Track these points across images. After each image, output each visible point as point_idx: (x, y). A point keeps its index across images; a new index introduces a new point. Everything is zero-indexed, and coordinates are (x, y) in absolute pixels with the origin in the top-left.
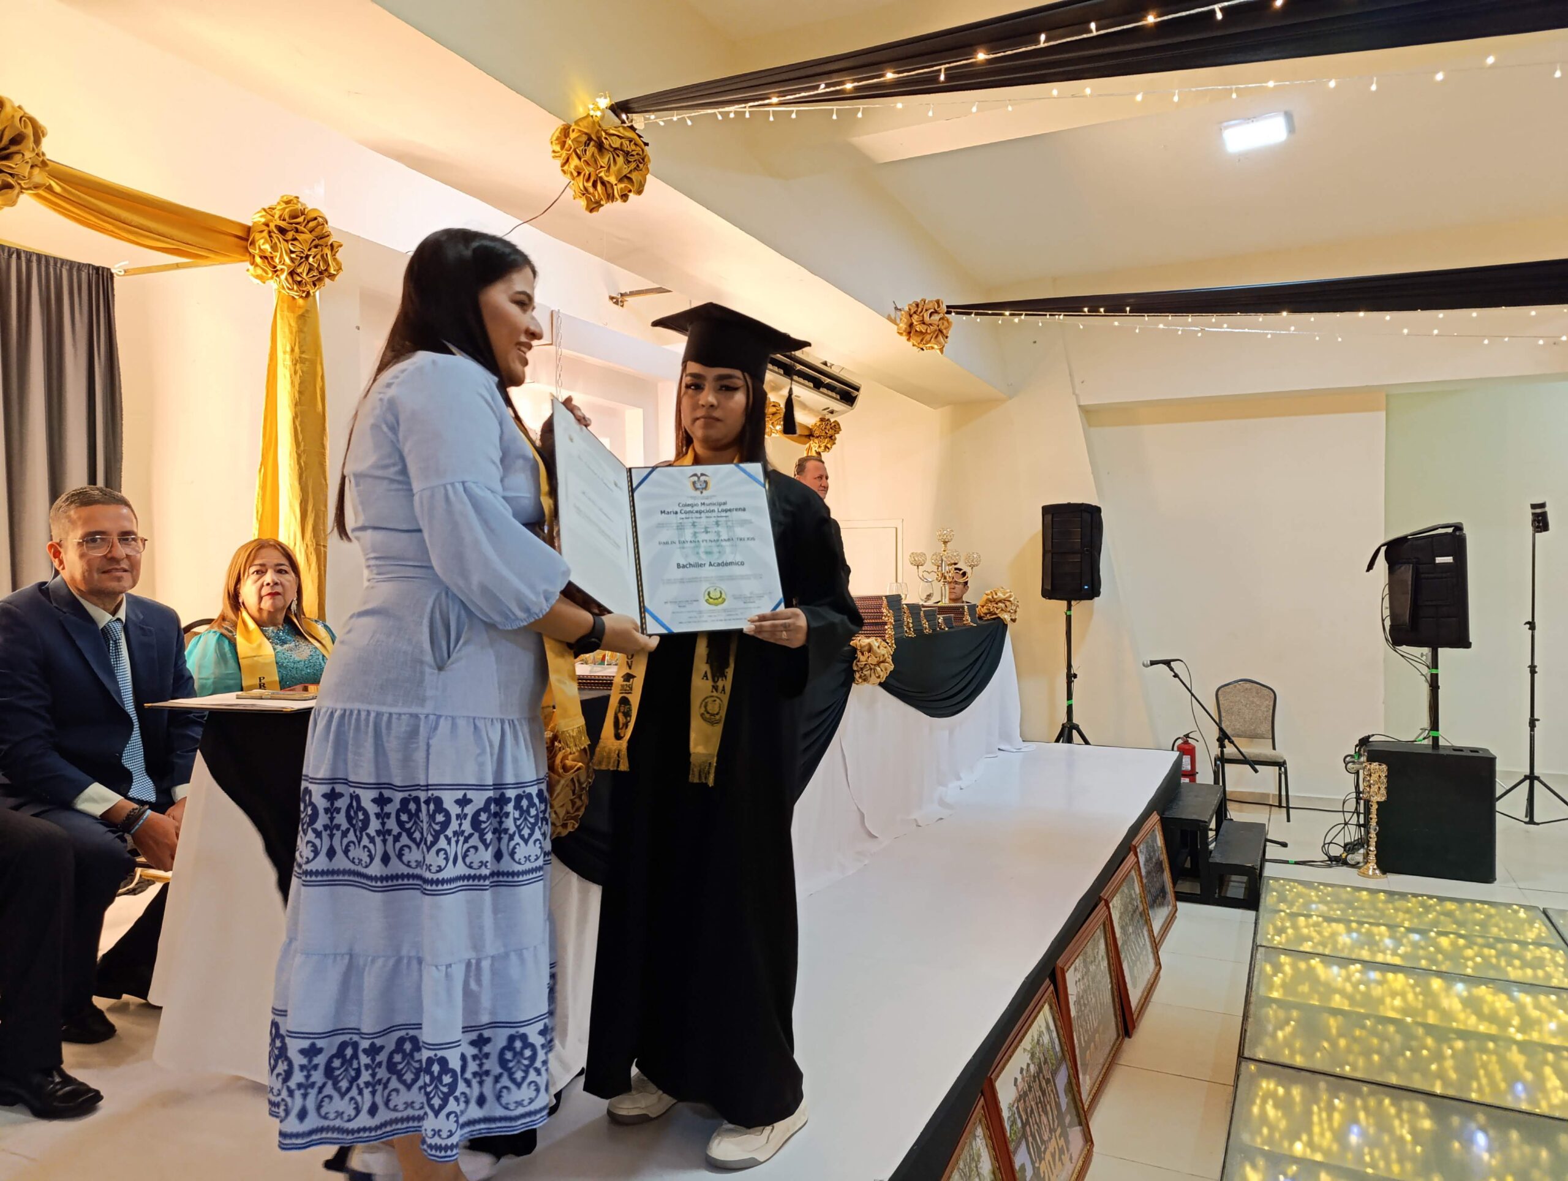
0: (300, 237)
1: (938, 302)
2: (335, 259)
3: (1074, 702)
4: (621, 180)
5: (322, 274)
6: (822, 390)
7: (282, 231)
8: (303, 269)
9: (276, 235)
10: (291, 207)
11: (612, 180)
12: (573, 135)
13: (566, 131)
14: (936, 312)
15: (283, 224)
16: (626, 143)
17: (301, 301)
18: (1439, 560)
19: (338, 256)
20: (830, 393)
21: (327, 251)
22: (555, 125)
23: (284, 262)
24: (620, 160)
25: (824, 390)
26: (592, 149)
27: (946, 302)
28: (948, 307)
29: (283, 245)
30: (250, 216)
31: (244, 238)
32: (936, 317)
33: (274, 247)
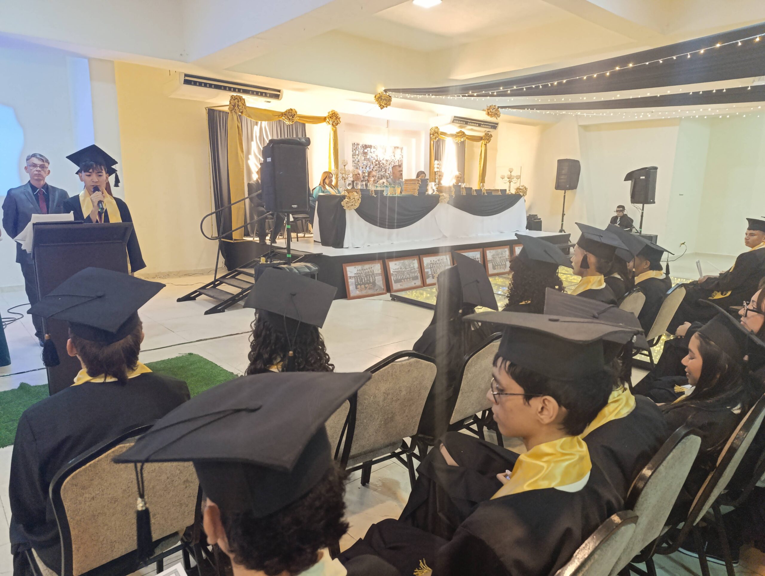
0: (333, 118)
1: (495, 106)
2: (339, 121)
3: (564, 223)
4: (385, 104)
5: (337, 124)
6: (482, 126)
7: (331, 117)
8: (334, 123)
9: (330, 118)
10: (332, 113)
11: (383, 105)
12: (377, 97)
13: (375, 97)
14: (495, 109)
15: (331, 116)
16: (386, 98)
17: (334, 128)
18: (641, 178)
19: (341, 120)
20: (486, 126)
21: (338, 120)
22: (374, 96)
23: (331, 122)
24: (385, 101)
25: (484, 126)
26: (380, 99)
27: (497, 105)
28: (498, 107)
29: (330, 120)
30: (326, 115)
31: (324, 119)
32: (494, 110)
33: (329, 120)
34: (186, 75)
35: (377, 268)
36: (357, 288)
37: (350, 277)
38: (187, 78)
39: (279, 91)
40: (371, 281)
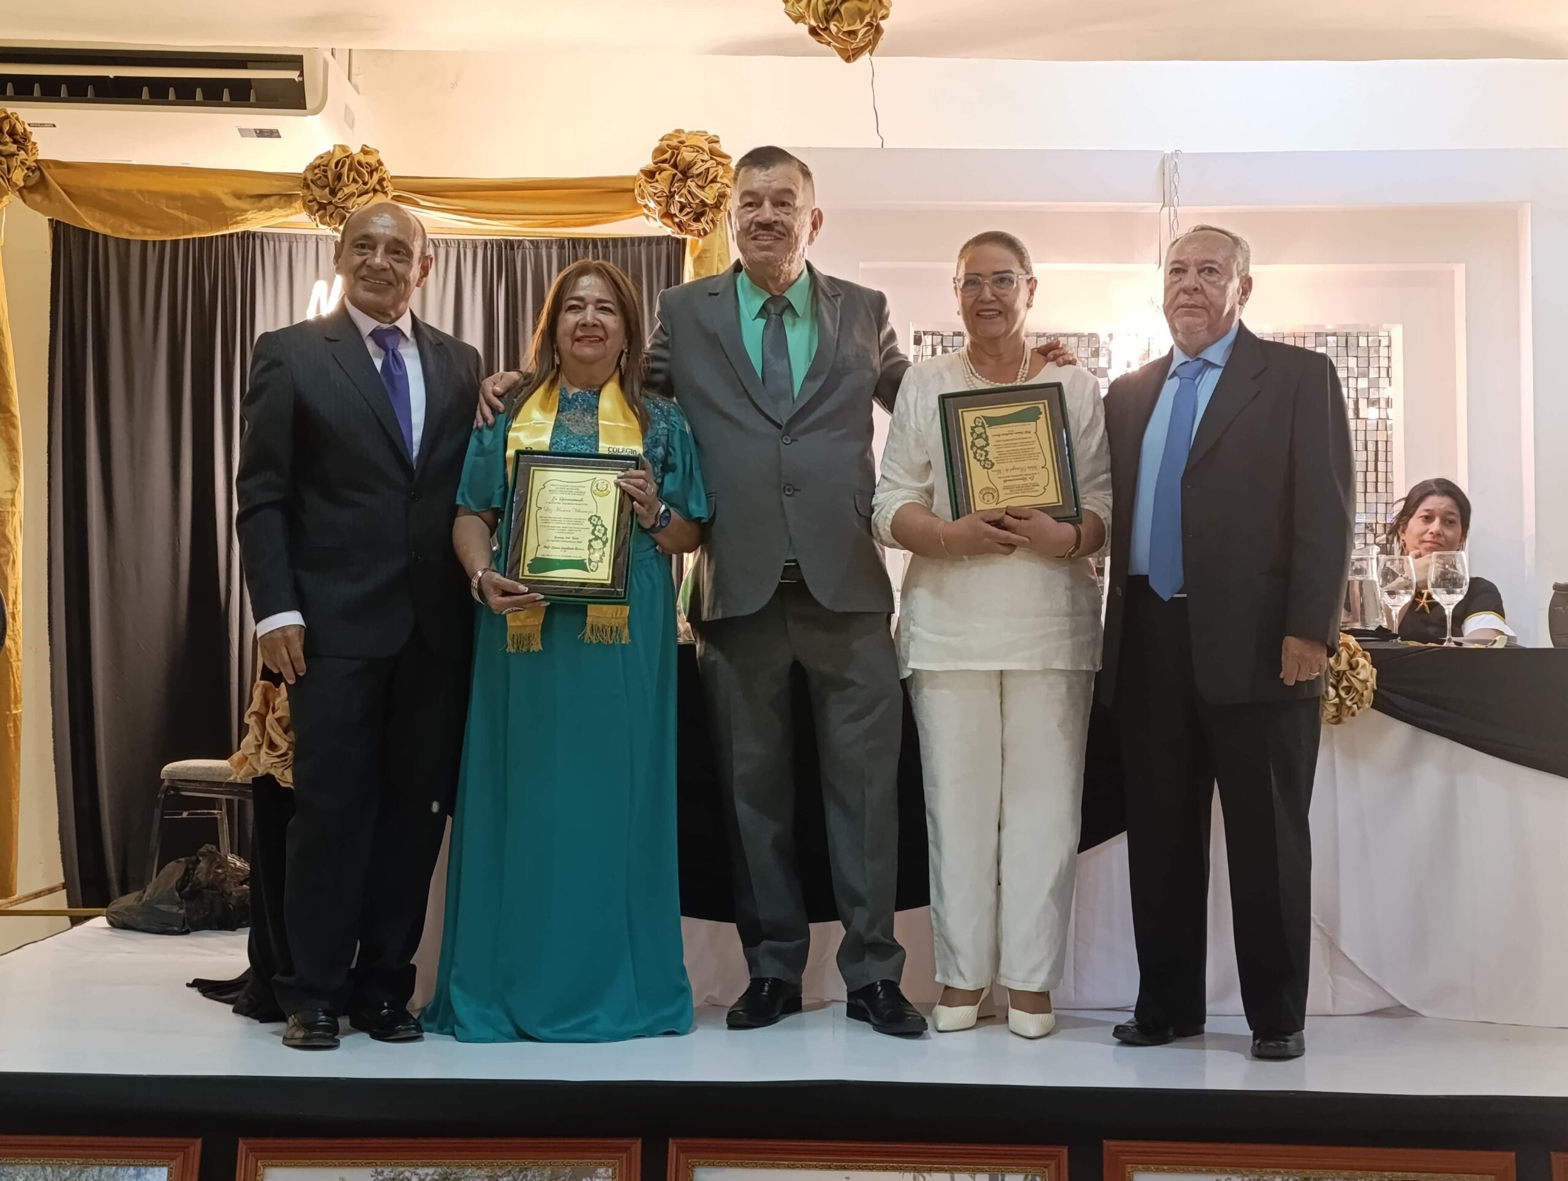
39: (295, 62)
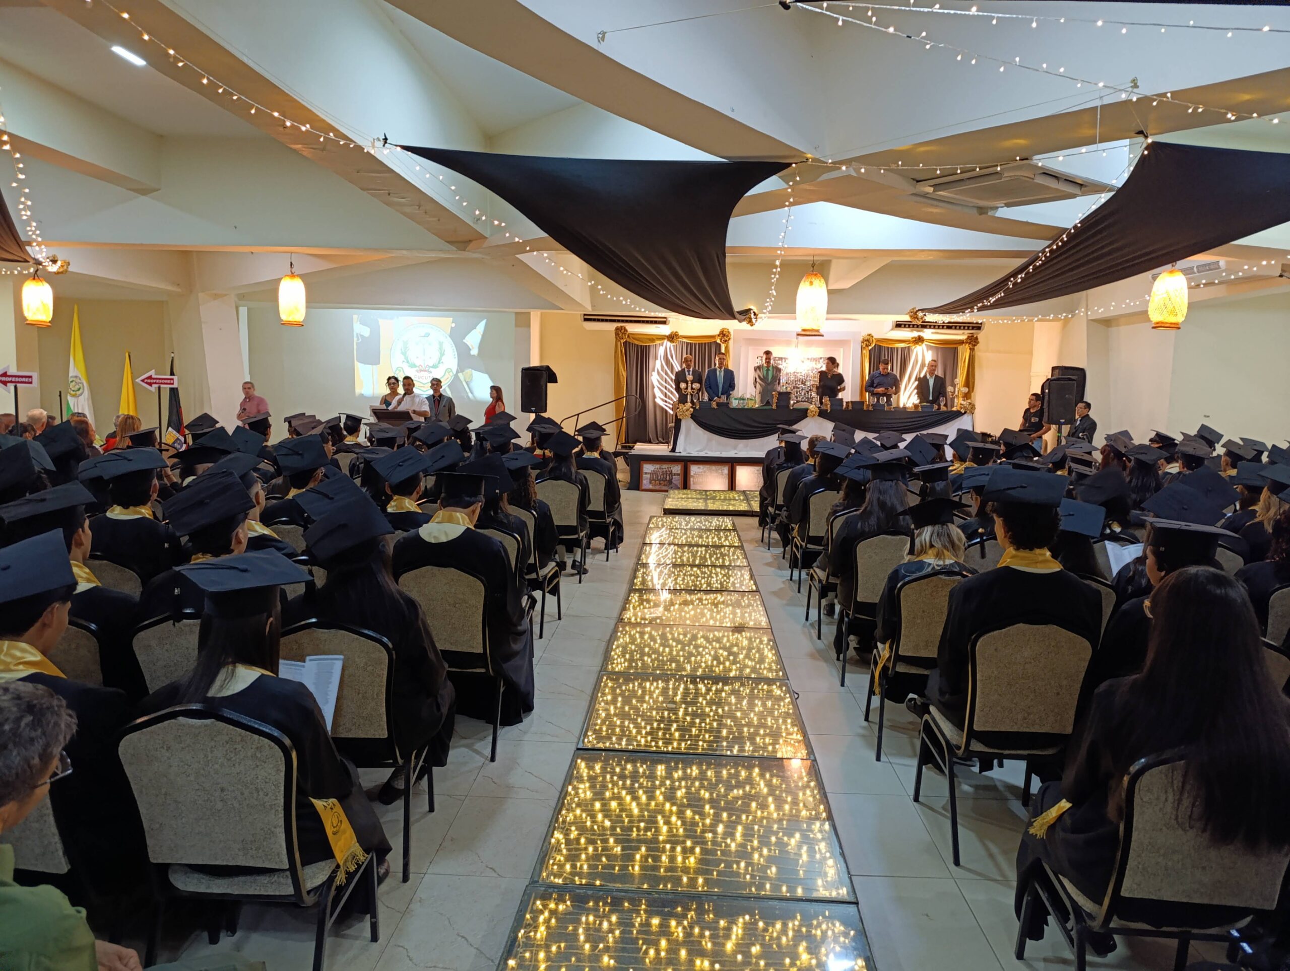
6: (953, 328)
20: (960, 328)
25: (957, 328)
34: (585, 315)
35: (677, 469)
36: (650, 483)
37: (646, 473)
38: (586, 317)
39: (665, 318)
40: (668, 479)
